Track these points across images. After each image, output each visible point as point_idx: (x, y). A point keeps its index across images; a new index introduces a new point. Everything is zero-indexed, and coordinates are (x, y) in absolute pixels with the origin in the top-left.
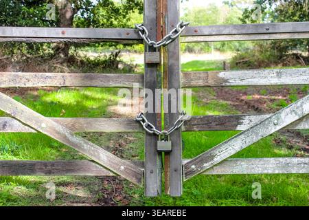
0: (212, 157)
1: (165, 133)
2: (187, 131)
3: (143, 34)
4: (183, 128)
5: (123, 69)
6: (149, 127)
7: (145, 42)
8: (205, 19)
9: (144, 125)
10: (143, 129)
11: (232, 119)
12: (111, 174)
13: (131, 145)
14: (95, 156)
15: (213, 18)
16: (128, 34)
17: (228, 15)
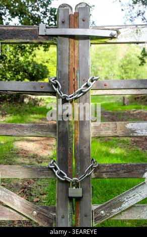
0: (120, 203)
1: (76, 181)
2: (97, 178)
3: (56, 88)
4: (93, 176)
5: (28, 103)
6: (61, 174)
7: (58, 94)
8: (105, 56)
9: (56, 172)
10: (55, 176)
11: (139, 168)
12: (24, 219)
13: (39, 183)
14: (9, 201)
15: (113, 55)
16: (42, 87)
17: (127, 53)
